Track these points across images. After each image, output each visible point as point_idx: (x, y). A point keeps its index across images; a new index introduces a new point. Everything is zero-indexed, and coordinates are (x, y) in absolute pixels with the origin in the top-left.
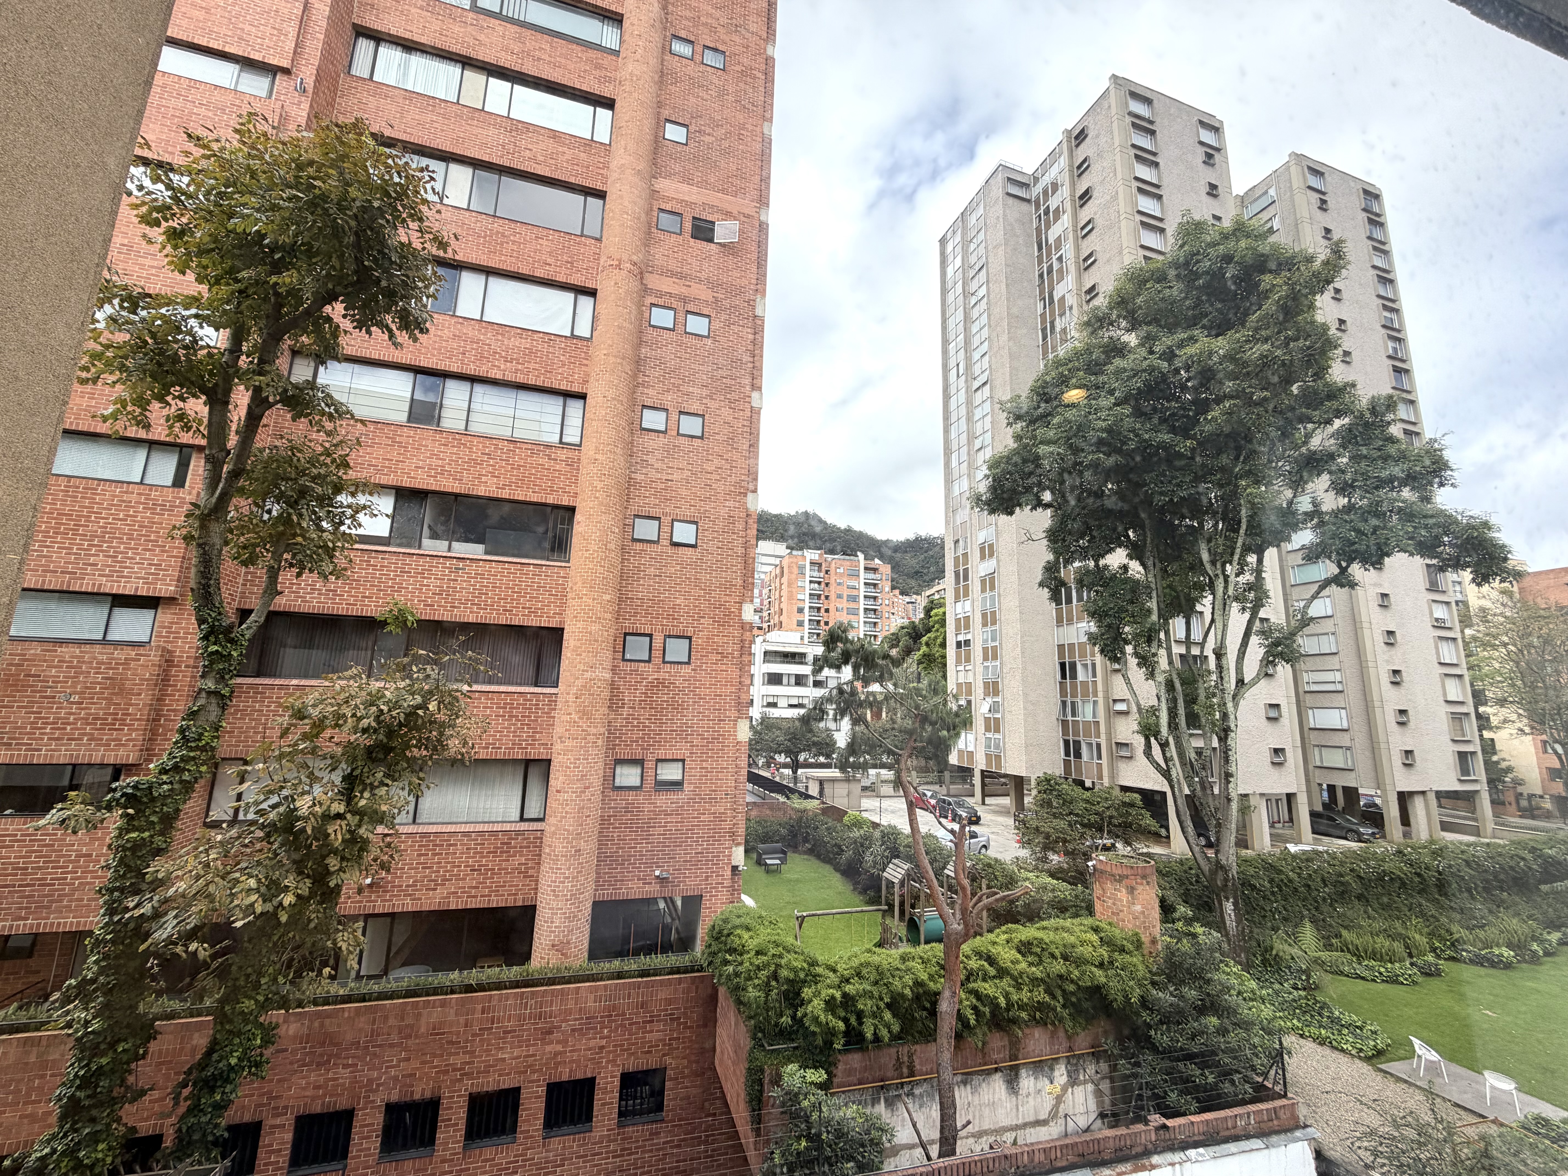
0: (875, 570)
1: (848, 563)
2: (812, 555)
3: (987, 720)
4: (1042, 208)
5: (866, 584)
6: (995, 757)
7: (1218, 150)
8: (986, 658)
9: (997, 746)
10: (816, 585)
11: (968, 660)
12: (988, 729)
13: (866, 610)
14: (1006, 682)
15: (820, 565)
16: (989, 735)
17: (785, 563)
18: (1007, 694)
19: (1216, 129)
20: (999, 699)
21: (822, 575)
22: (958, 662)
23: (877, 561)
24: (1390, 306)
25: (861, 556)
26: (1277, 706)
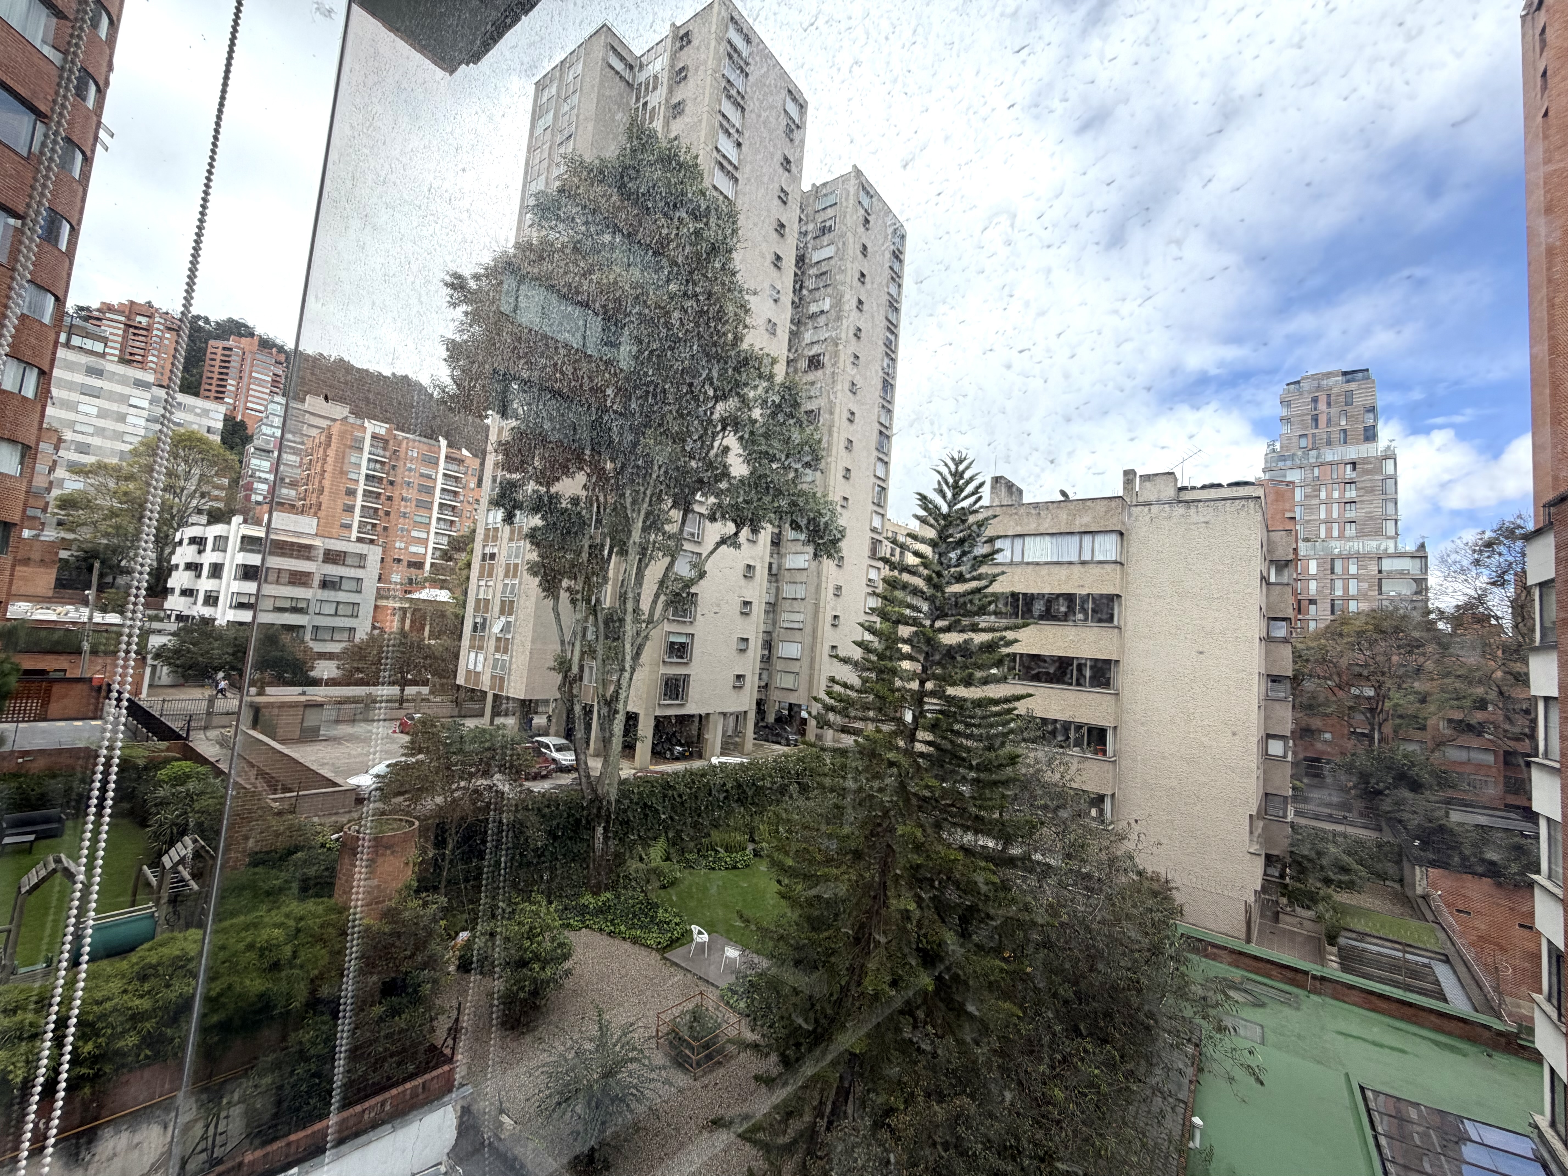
0: (461, 461)
1: (426, 447)
2: (374, 427)
3: (498, 639)
4: (642, 101)
5: (445, 475)
6: (499, 680)
7: (798, 127)
8: (506, 575)
9: (503, 668)
10: (378, 466)
11: (490, 575)
12: (497, 650)
13: (441, 505)
14: (522, 601)
15: (386, 442)
16: (498, 656)
17: (336, 429)
18: (521, 614)
19: (802, 107)
20: (511, 619)
21: (387, 454)
22: (481, 576)
23: (465, 452)
24: (892, 328)
25: (443, 442)
26: (747, 640)
